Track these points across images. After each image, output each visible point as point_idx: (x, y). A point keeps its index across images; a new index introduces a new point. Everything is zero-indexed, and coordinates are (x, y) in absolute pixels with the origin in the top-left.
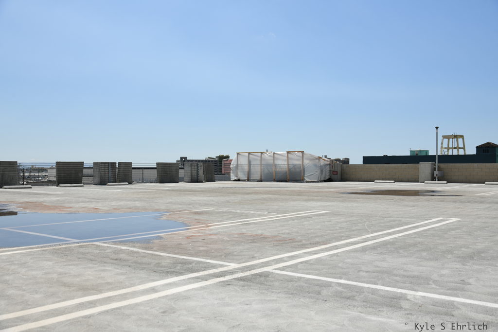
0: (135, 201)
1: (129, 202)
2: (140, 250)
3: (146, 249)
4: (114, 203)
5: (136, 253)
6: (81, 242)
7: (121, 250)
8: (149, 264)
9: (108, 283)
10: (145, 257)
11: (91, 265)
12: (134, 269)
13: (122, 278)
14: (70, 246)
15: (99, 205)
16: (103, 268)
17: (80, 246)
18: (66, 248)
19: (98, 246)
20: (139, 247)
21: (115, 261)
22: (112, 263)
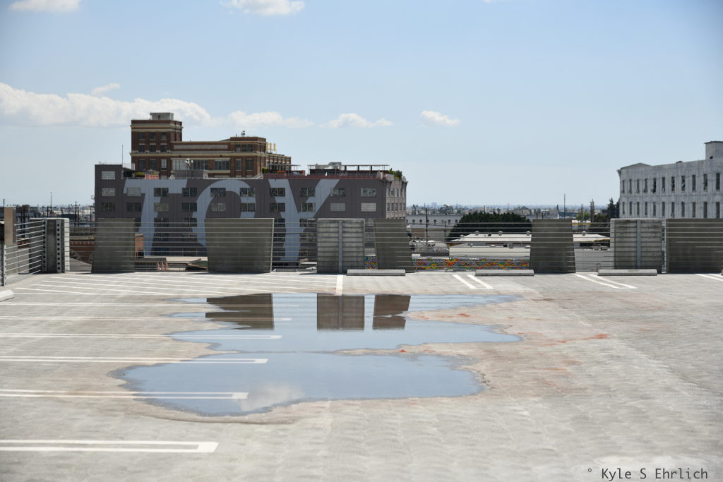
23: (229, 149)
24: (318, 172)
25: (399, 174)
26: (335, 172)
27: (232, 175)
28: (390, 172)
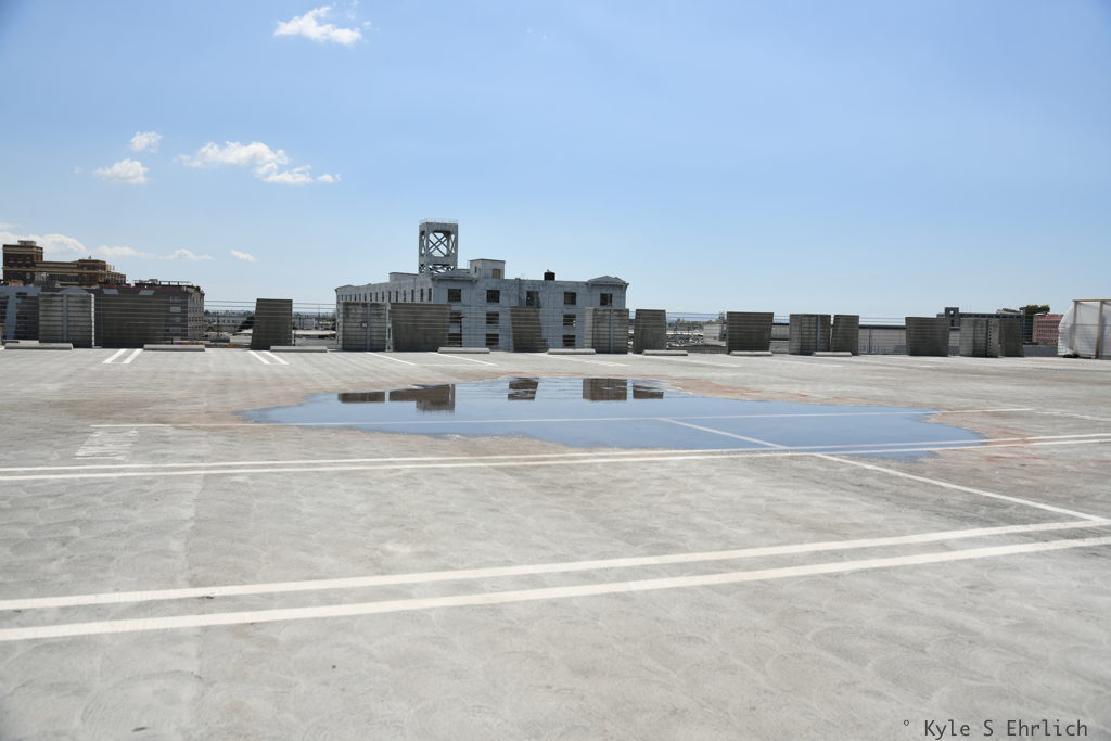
0: (870, 385)
1: (859, 388)
2: (901, 474)
3: (911, 472)
4: (833, 388)
5: (893, 477)
6: (791, 451)
7: (865, 469)
8: (923, 499)
9: (855, 525)
10: (913, 486)
11: (818, 491)
12: (898, 505)
13: (879, 518)
14: (774, 454)
15: (807, 390)
16: (840, 498)
17: (791, 458)
18: (768, 458)
19: (821, 460)
20: (898, 469)
21: (859, 489)
22: (855, 491)
23: (77, 268)
24: (140, 285)
25: (198, 288)
26: (153, 285)
27: (81, 285)
28: (192, 287)
